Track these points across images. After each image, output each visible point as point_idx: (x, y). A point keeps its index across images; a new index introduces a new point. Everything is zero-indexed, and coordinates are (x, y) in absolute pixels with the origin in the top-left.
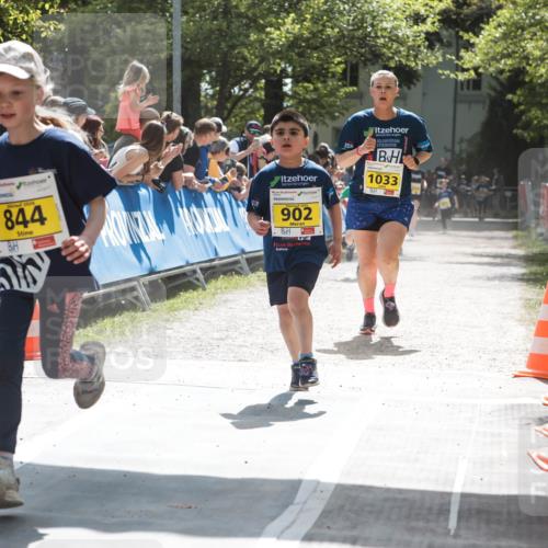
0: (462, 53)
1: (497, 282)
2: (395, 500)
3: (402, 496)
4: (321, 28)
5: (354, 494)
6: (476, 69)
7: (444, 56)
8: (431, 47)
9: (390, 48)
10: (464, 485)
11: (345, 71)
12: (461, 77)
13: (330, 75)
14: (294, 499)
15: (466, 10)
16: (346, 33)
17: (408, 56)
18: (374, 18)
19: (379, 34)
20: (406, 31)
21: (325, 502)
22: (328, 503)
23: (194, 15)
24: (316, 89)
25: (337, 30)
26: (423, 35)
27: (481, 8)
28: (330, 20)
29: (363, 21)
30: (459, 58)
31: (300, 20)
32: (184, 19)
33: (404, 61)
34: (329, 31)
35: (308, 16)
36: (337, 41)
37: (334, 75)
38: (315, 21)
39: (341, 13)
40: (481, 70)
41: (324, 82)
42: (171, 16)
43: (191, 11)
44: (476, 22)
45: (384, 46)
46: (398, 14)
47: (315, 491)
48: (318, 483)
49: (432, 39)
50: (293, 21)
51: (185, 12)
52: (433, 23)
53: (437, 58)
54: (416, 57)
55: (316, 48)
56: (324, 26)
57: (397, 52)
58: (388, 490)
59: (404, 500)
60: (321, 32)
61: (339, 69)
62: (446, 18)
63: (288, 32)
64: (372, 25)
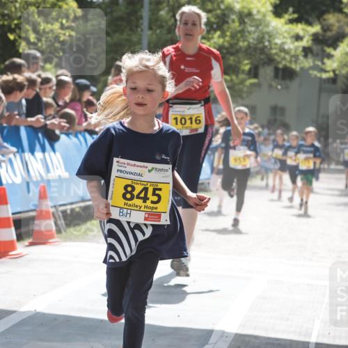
0: (326, 60)
1: (342, 208)
2: (273, 344)
3: (278, 342)
4: (236, 41)
5: (247, 339)
6: (334, 71)
7: (314, 62)
8: (306, 56)
9: (279, 56)
10: (318, 337)
11: (250, 69)
12: (325, 76)
13: (241, 72)
14: (209, 340)
15: (329, 34)
16: (252, 45)
17: (291, 62)
18: (270, 36)
19: (273, 46)
20: (290, 45)
21: (228, 344)
22: (230, 344)
23: (156, 30)
24: (232, 80)
25: (246, 43)
26: (301, 49)
27: (338, 33)
28: (242, 36)
29: (263, 38)
30: (323, 63)
31: (223, 35)
32: (150, 32)
33: (288, 64)
34: (241, 44)
35: (228, 34)
36: (246, 50)
37: (243, 71)
38: (232, 36)
39: (249, 32)
40: (337, 72)
41: (237, 76)
42: (142, 30)
43: (154, 27)
44: (335, 42)
45: (276, 54)
46: (286, 35)
47: (222, 336)
48: (224, 332)
49: (307, 51)
50: (219, 37)
51: (150, 28)
52: (308, 41)
53: (309, 63)
54: (296, 62)
55: (232, 54)
56: (238, 40)
57: (284, 59)
58: (269, 338)
59: (279, 344)
60: (236, 44)
61: (247, 68)
62: (316, 38)
63: (215, 43)
64: (269, 41)
